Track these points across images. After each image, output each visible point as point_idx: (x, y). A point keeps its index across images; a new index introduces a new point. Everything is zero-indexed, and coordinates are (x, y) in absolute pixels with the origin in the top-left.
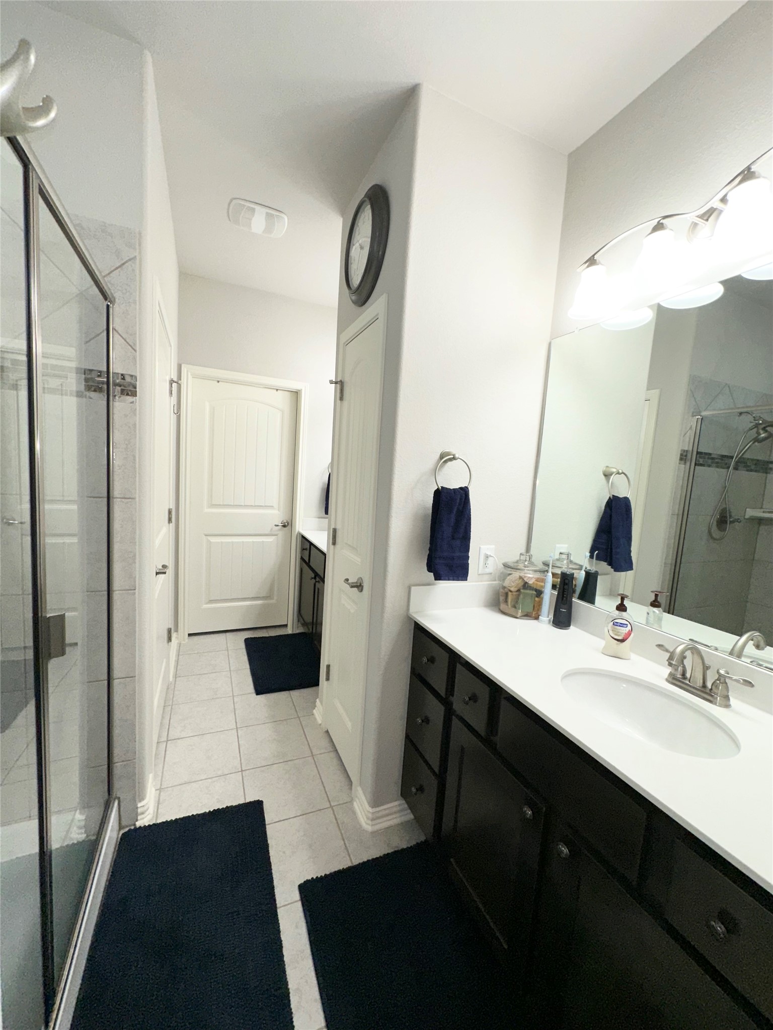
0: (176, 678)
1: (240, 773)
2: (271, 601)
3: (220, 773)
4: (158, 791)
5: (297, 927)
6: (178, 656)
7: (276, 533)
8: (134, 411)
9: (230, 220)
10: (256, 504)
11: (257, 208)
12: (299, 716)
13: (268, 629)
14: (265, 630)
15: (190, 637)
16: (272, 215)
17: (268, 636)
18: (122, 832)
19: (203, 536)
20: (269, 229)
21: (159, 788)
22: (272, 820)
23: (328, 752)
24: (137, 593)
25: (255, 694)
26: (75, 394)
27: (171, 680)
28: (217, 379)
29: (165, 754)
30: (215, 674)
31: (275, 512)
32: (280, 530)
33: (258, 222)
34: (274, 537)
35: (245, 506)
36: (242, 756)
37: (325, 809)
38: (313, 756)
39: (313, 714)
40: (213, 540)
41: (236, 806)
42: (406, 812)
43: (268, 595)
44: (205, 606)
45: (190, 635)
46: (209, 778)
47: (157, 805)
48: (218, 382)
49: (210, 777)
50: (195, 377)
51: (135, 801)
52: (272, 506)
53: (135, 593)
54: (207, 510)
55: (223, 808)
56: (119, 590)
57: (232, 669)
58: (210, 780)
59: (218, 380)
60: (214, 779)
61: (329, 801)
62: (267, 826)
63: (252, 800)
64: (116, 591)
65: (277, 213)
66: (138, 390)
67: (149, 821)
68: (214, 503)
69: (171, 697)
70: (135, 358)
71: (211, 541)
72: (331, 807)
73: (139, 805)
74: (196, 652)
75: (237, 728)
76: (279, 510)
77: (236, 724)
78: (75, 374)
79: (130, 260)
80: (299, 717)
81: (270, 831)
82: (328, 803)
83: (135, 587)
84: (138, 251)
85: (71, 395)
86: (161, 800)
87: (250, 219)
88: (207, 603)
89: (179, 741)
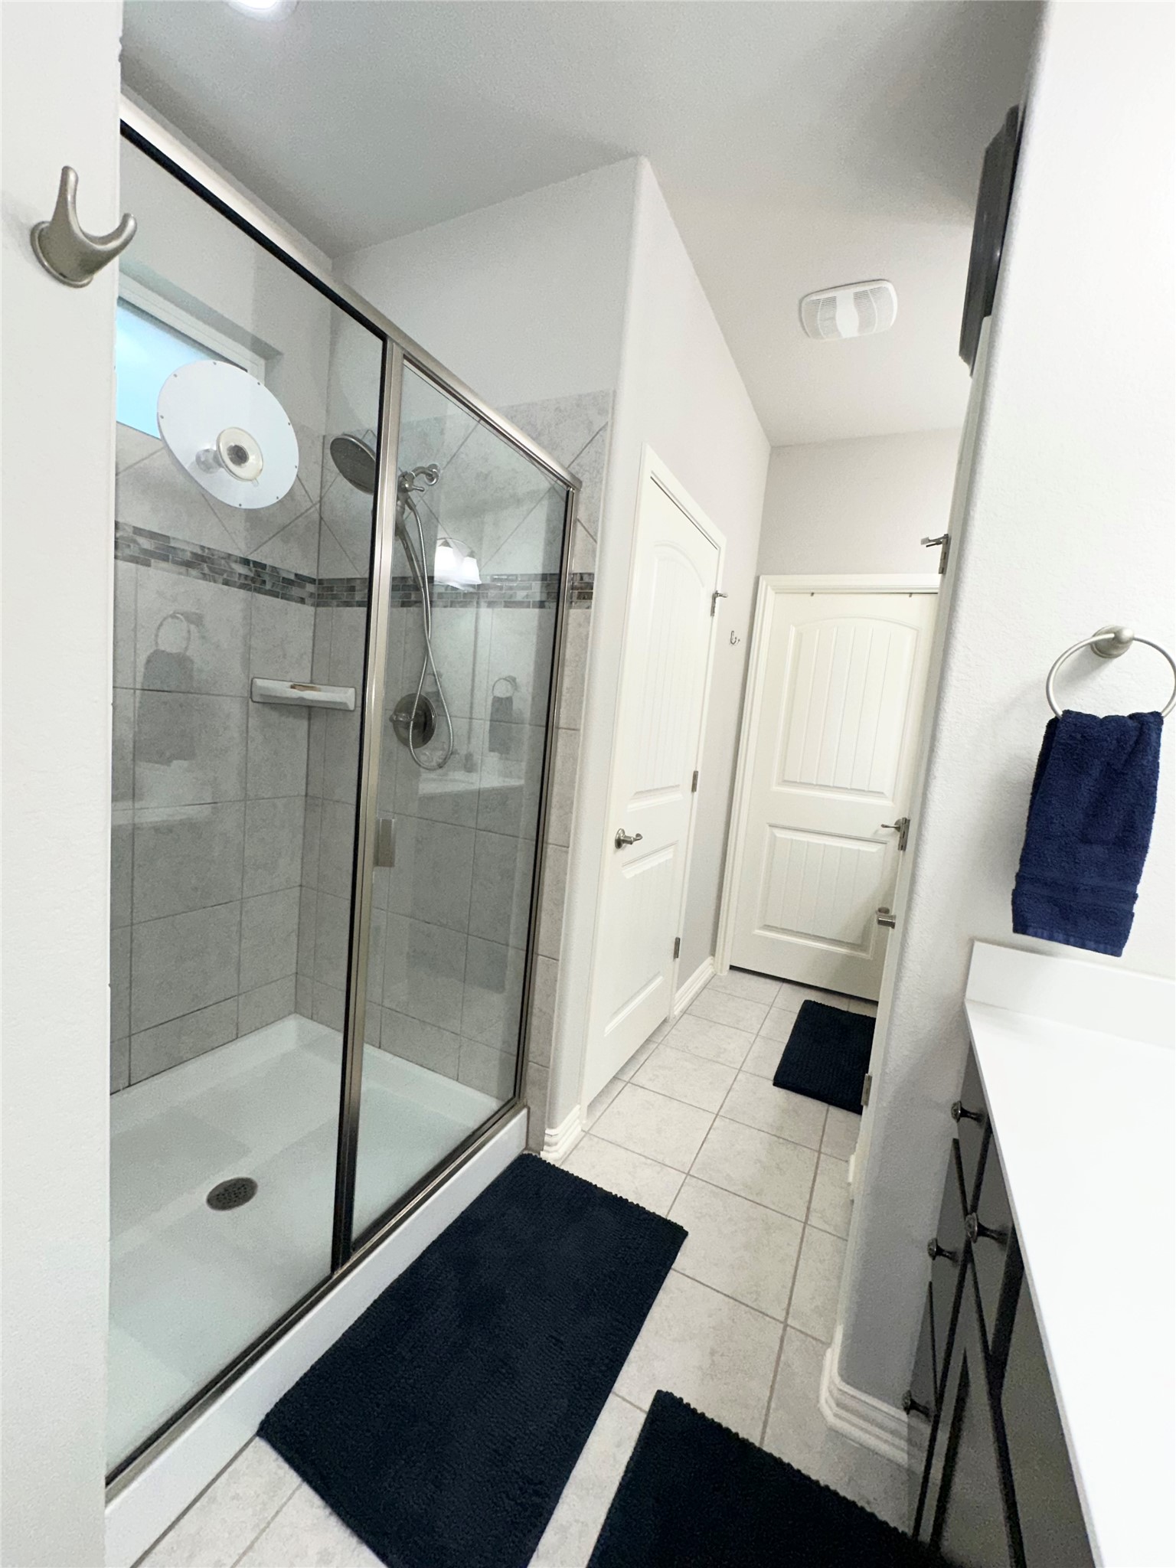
0: (685, 1013)
1: (684, 1176)
2: (863, 955)
3: (660, 1158)
4: (584, 1134)
5: (619, 1445)
6: (704, 988)
7: (884, 839)
8: (588, 620)
9: (808, 335)
10: (853, 787)
11: (838, 294)
12: (822, 1150)
13: (852, 1001)
14: (845, 1001)
15: (732, 971)
16: (865, 293)
17: (846, 1009)
18: (526, 1152)
19: (767, 826)
20: (866, 323)
21: (587, 1130)
22: (683, 1269)
23: (839, 1237)
24: (570, 852)
25: (771, 1083)
26: (538, 605)
27: (676, 1013)
28: (808, 591)
29: (617, 1096)
30: (734, 1030)
31: (887, 803)
32: (892, 835)
33: (846, 317)
34: (880, 846)
35: (834, 787)
36: (699, 1155)
37: (774, 1319)
38: (805, 1223)
39: (847, 1161)
40: (780, 834)
41: (648, 1213)
42: (897, 1441)
43: (859, 942)
44: (758, 932)
45: (732, 968)
46: (644, 1156)
47: (573, 1147)
48: (813, 594)
49: (646, 1154)
50: (779, 591)
51: (544, 1123)
52: (882, 793)
53: (567, 852)
54: (775, 788)
55: (632, 1203)
56: (553, 844)
57: (761, 1033)
58: (643, 1159)
59: (813, 591)
60: (649, 1161)
61: (788, 1313)
62: (671, 1271)
63: (674, 1220)
64: (550, 844)
65: (875, 286)
66: (594, 591)
67: (555, 1160)
68: (786, 778)
69: (666, 1033)
70: (594, 551)
71: (778, 835)
72: (786, 1326)
73: (547, 1131)
74: (728, 992)
75: (717, 1115)
76: (893, 801)
77: (720, 1108)
78: (540, 582)
79: (600, 430)
80: (820, 1152)
81: (672, 1280)
82: (784, 1313)
83: (569, 844)
84: (610, 415)
85: (534, 607)
86: (580, 1146)
87: (833, 318)
88: (760, 928)
89: (640, 1090)
